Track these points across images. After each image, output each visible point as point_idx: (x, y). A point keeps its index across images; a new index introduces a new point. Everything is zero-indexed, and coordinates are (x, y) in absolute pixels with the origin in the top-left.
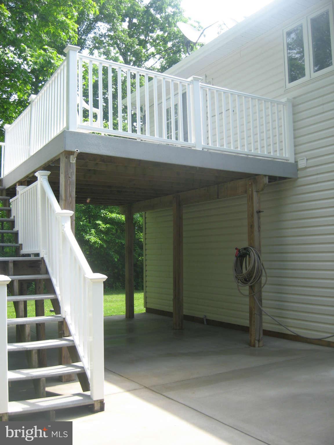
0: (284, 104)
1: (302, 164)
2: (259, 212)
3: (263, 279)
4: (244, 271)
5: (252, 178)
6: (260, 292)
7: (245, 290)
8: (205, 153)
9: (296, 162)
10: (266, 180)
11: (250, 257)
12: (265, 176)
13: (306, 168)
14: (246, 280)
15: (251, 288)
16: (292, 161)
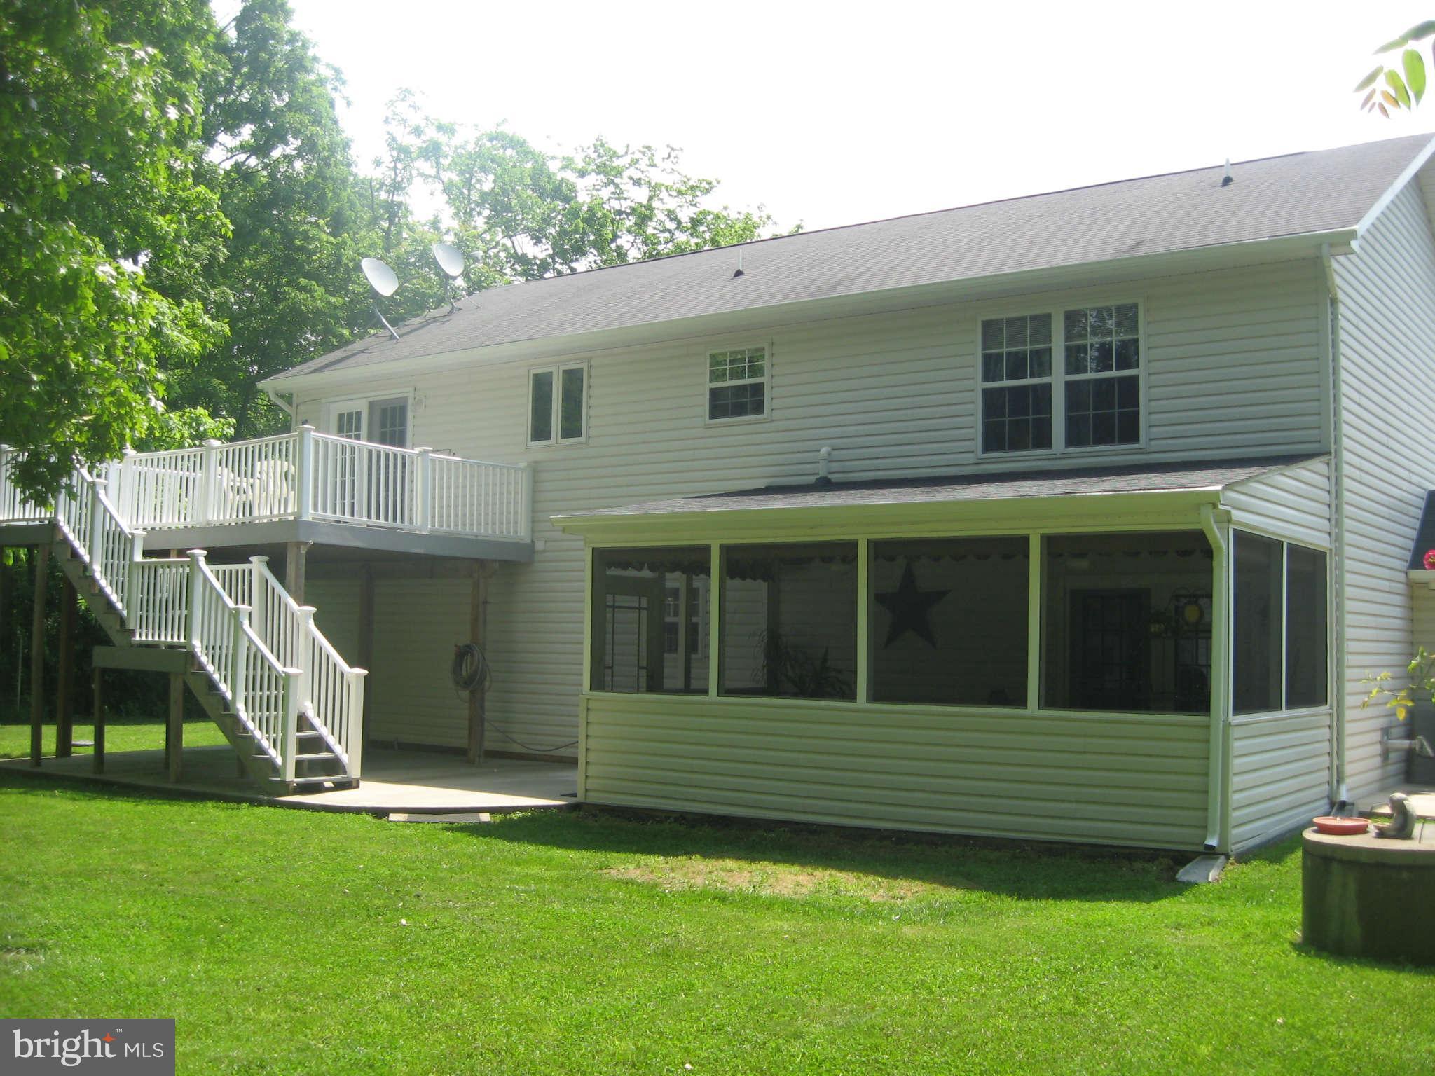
0: (523, 470)
1: (539, 545)
2: (485, 603)
3: (487, 684)
4: (464, 673)
5: (482, 563)
6: (483, 699)
7: (465, 694)
8: (434, 538)
9: (533, 542)
10: (497, 565)
11: (472, 655)
12: (495, 561)
13: (544, 551)
14: (466, 683)
15: (472, 692)
16: (528, 541)
